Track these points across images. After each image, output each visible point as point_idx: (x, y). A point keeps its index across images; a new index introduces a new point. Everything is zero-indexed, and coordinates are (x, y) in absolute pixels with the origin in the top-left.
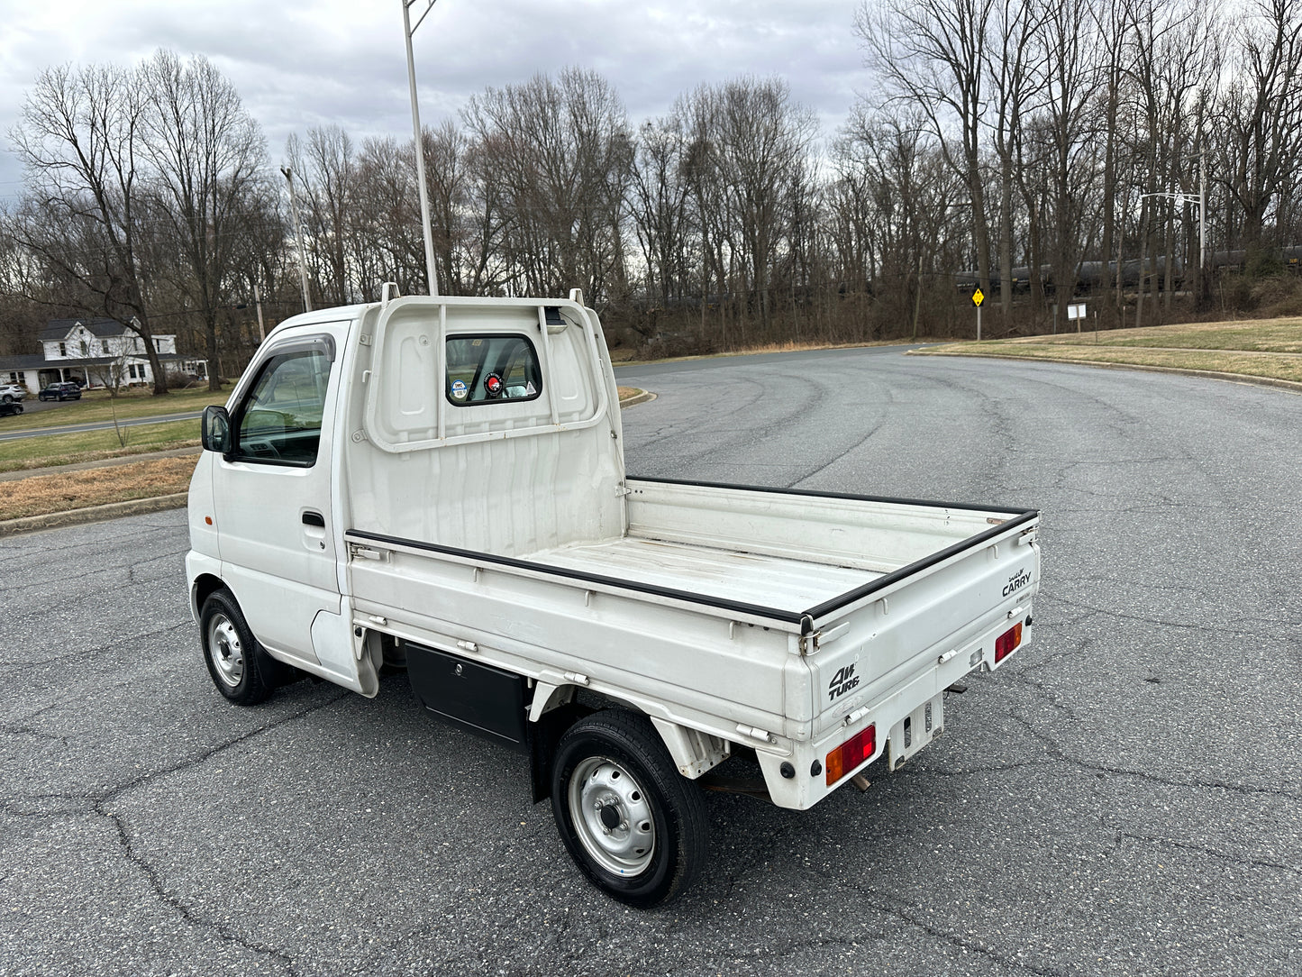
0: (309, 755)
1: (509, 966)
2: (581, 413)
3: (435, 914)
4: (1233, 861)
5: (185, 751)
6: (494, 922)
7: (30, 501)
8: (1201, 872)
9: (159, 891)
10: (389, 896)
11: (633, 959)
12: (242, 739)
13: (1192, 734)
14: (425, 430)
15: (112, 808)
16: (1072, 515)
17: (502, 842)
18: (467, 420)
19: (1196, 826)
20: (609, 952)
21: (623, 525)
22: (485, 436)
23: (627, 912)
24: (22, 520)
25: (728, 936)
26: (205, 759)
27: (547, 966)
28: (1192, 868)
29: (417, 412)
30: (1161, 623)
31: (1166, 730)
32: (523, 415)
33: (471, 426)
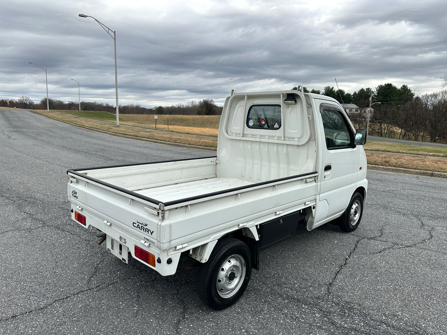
2: (299, 138)
14: (240, 134)
29: (238, 128)
32: (272, 135)
33: (253, 135)
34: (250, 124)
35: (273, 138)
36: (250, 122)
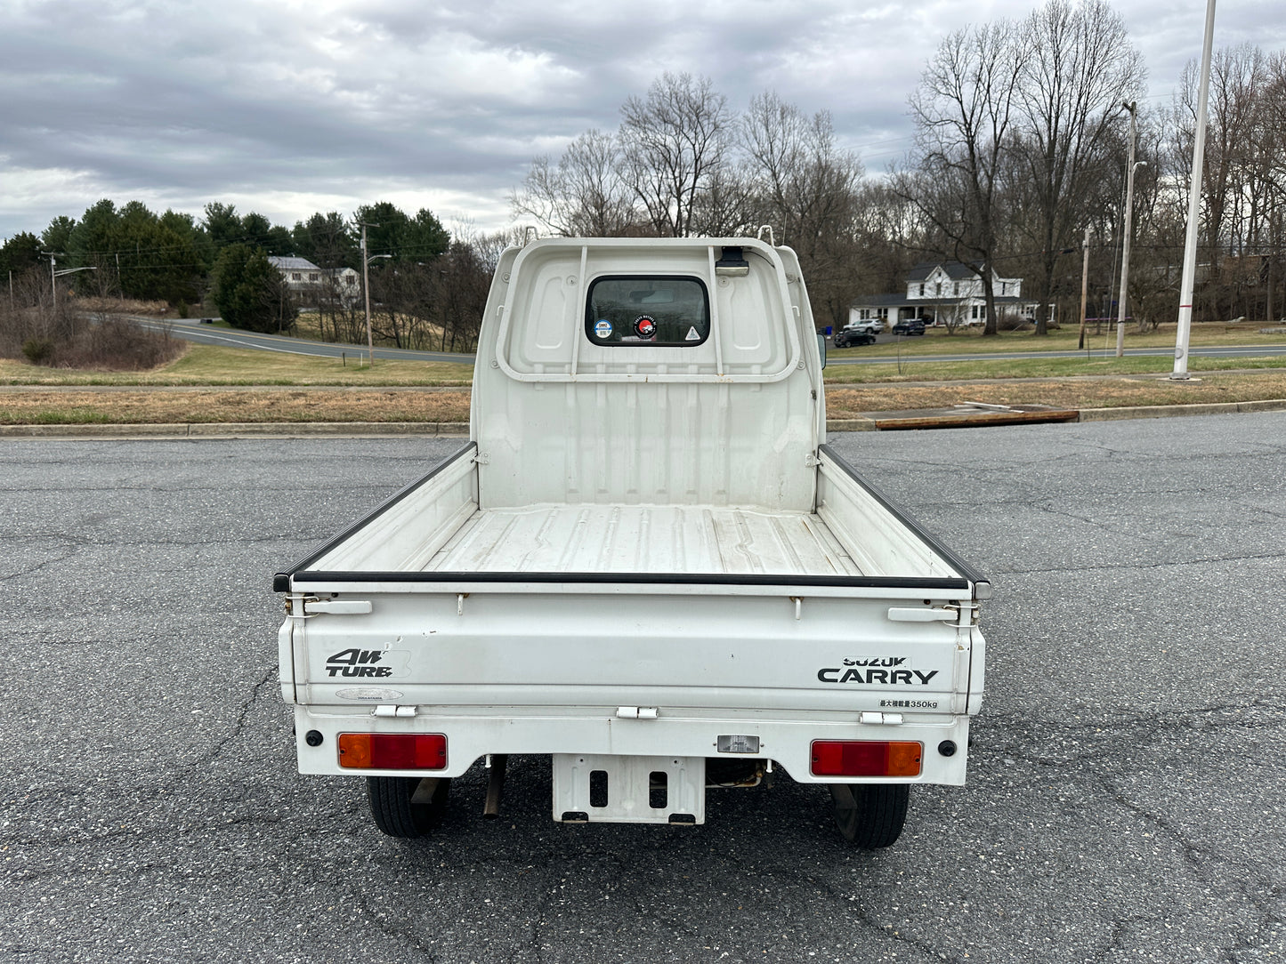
2: (764, 365)
14: (562, 365)
18: (607, 359)
21: (814, 499)
22: (622, 377)
29: (553, 347)
32: (680, 361)
33: (613, 365)
34: (599, 335)
35: (684, 370)
36: (598, 326)
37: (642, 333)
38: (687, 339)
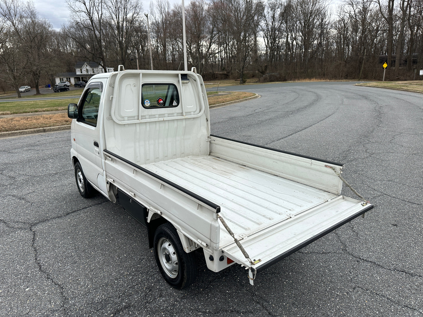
0: (97, 218)
1: (127, 302)
2: (194, 112)
3: (111, 280)
4: (396, 304)
5: (63, 212)
6: (128, 285)
7: (55, 122)
8: (381, 306)
9: (36, 259)
10: (101, 271)
11: (166, 306)
12: (80, 210)
13: (401, 249)
14: (134, 117)
15: (34, 229)
16: (391, 154)
17: (142, 257)
18: (150, 114)
19: (387, 287)
20: (160, 302)
21: (209, 151)
22: (156, 119)
23: (171, 289)
24: (52, 127)
25: (200, 303)
26: (67, 215)
27: (138, 304)
28: (378, 304)
29: (131, 110)
30: (408, 202)
31: (391, 246)
32: (172, 112)
33: (151, 115)
34: (146, 105)
35: (173, 115)
36: (145, 102)
37: (159, 103)
38: (173, 105)
